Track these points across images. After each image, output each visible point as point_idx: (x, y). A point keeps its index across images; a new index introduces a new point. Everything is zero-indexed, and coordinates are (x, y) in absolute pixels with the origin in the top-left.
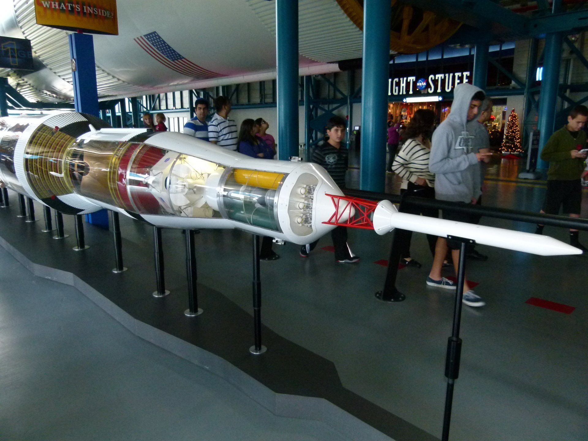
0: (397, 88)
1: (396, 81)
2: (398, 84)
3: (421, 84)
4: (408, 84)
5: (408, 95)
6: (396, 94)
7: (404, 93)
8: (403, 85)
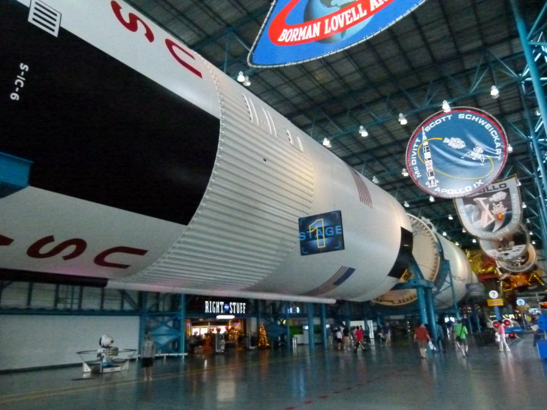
0: (215, 308)
1: (214, 304)
2: (215, 306)
3: (226, 307)
4: (220, 306)
5: (220, 314)
6: (214, 312)
7: (219, 312)
8: (218, 306)
